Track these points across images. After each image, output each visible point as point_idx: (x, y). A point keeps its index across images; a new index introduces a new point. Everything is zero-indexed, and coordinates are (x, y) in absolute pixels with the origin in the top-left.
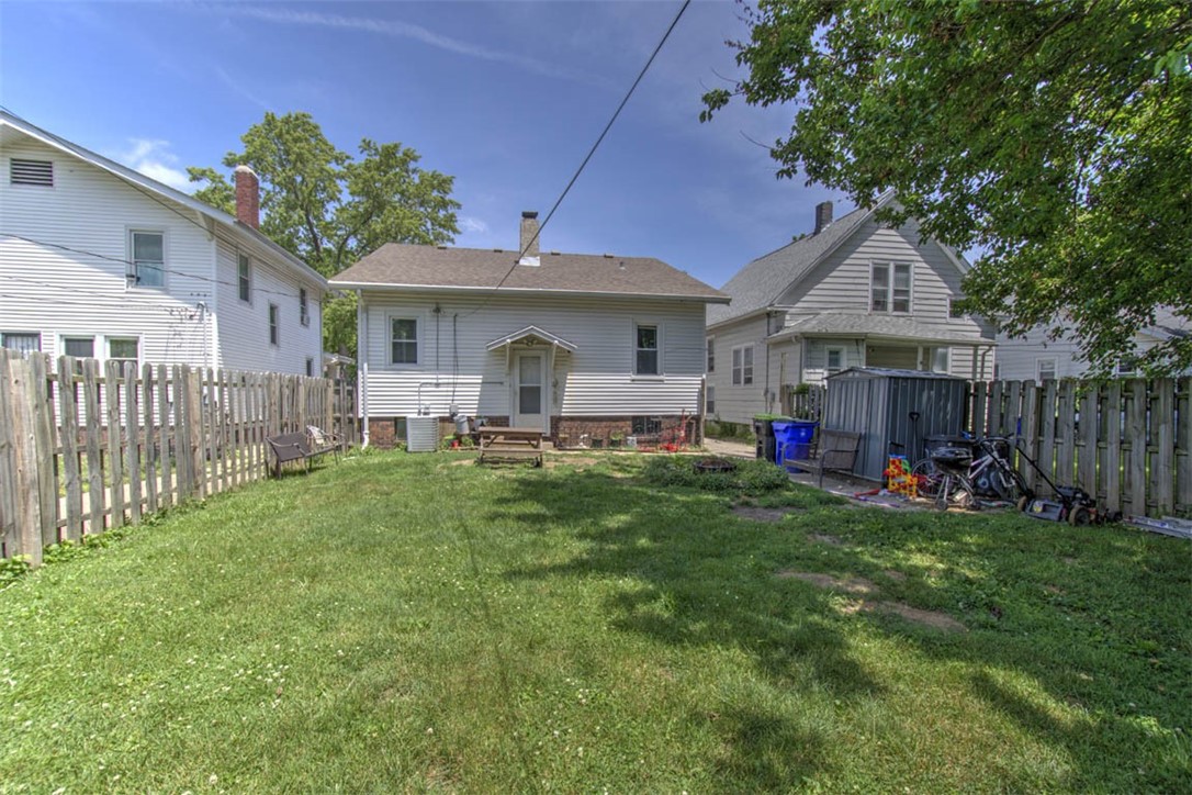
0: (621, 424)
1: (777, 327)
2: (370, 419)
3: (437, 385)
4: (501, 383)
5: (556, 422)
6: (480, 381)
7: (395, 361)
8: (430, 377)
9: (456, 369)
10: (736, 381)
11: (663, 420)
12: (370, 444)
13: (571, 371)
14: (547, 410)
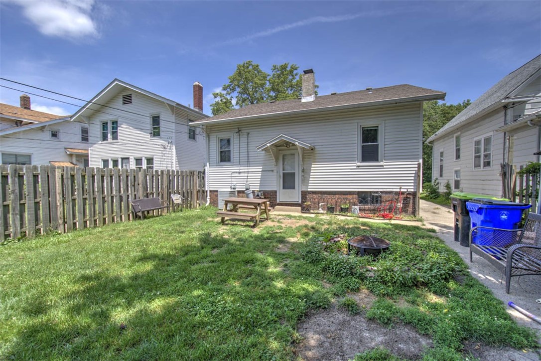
0: (350, 197)
1: (514, 117)
2: (210, 191)
3: (240, 173)
4: (272, 171)
5: (304, 195)
6: (261, 170)
7: (222, 161)
8: (236, 169)
9: (248, 163)
10: (477, 165)
11: (383, 195)
12: (210, 204)
13: (315, 162)
14: (299, 187)
